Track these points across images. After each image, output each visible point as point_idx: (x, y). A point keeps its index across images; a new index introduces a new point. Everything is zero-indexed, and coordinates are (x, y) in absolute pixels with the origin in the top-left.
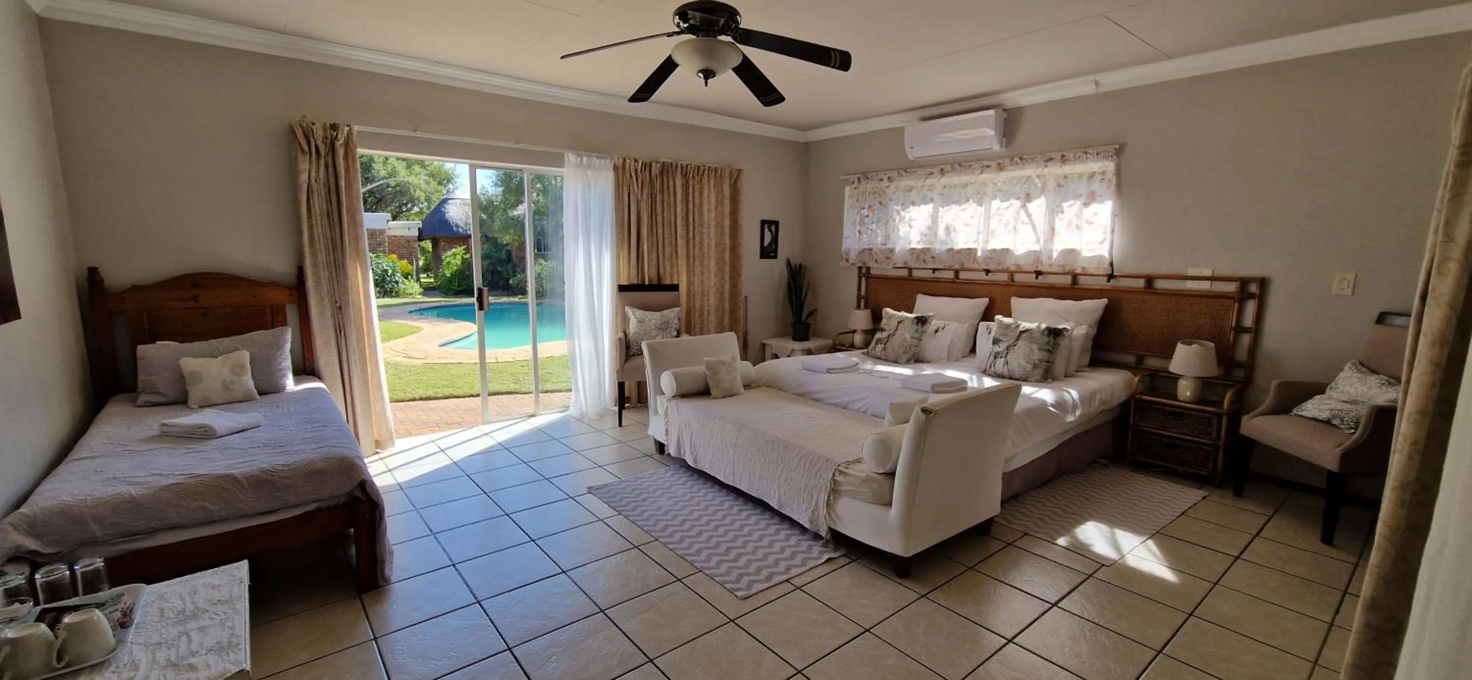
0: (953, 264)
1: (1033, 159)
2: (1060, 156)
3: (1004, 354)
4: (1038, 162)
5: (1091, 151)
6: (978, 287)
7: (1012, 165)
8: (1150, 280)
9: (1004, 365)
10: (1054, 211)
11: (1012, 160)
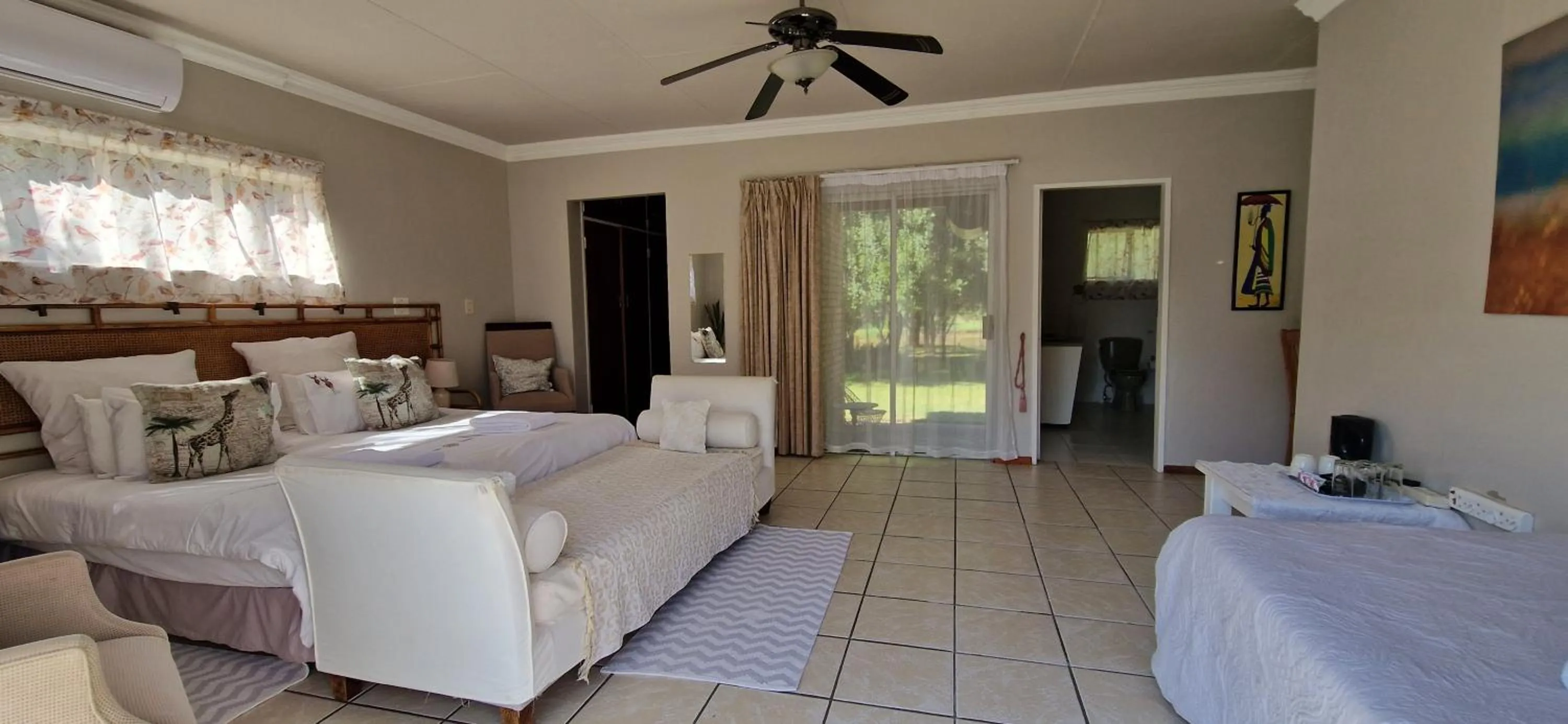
0: (90, 296)
1: (224, 146)
2: (262, 155)
3: (403, 398)
4: (232, 153)
5: (300, 161)
6: (153, 334)
7: (188, 143)
8: (369, 308)
9: (408, 410)
10: (262, 225)
11: (190, 136)
